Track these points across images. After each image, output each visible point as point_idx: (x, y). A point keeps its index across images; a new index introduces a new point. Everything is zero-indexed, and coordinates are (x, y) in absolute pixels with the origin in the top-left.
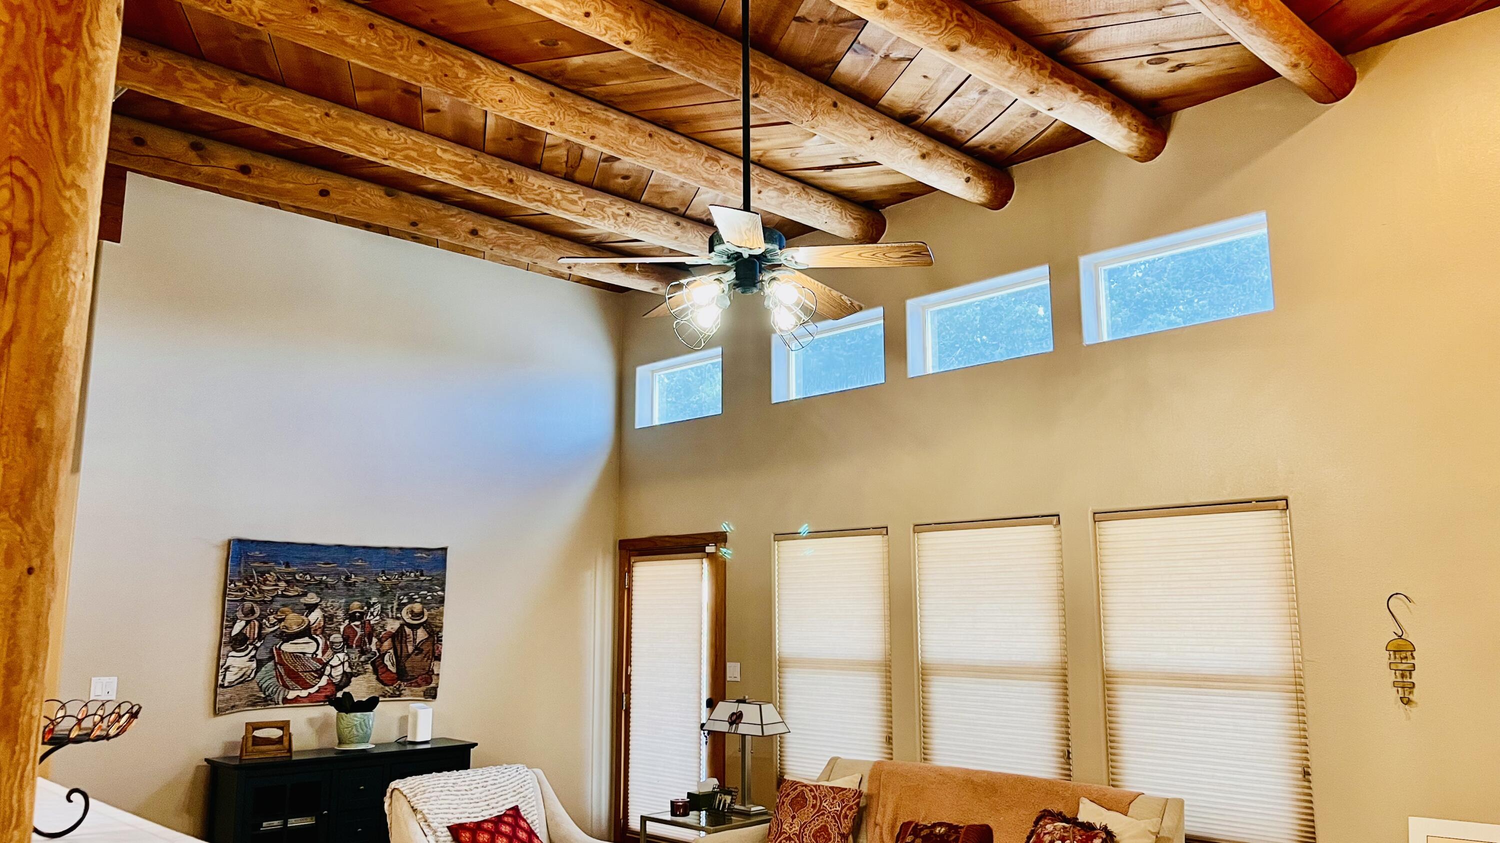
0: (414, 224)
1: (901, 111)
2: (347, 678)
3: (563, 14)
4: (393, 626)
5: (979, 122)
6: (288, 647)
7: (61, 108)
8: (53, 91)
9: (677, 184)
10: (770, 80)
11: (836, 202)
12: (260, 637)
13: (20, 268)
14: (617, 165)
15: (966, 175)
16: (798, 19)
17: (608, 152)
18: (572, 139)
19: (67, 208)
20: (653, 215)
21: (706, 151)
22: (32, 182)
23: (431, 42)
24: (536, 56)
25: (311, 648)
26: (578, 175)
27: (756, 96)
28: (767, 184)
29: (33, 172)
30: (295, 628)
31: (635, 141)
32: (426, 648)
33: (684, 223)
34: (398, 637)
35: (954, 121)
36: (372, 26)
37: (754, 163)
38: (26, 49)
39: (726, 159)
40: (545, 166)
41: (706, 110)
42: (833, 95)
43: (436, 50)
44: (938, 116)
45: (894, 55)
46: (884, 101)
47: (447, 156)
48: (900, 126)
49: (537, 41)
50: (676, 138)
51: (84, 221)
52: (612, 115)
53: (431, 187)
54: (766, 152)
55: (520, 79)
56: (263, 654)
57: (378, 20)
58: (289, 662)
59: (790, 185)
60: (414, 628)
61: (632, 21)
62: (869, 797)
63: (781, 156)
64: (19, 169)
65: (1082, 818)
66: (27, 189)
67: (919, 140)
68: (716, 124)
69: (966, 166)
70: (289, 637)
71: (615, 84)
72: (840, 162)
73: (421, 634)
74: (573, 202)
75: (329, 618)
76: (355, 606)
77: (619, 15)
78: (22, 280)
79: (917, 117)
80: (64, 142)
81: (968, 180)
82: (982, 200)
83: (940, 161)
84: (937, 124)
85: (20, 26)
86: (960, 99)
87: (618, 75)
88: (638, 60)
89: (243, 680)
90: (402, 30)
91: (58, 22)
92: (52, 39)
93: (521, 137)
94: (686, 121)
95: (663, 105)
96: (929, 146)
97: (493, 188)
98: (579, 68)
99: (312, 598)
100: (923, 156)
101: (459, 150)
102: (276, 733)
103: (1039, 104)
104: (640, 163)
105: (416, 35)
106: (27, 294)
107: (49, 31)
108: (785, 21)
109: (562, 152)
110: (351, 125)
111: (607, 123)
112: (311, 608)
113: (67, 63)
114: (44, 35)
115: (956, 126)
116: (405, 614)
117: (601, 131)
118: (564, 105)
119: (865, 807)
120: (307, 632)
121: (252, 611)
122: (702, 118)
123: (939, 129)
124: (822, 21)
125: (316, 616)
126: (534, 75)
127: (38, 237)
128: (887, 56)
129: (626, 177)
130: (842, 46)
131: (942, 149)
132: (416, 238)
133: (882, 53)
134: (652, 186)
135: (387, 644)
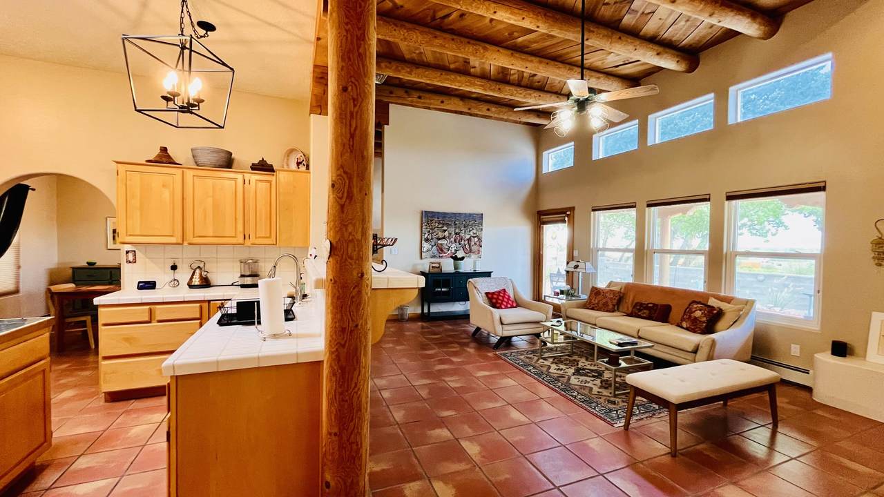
0: (469, 109)
1: (649, 36)
2: (456, 251)
3: (515, 20)
4: (468, 237)
5: (685, 35)
6: (439, 242)
7: (362, 60)
8: (360, 55)
9: (557, 82)
10: (593, 32)
11: (620, 80)
12: (432, 239)
13: (356, 109)
14: (536, 78)
15: (677, 59)
16: (604, 4)
17: (533, 72)
18: (520, 69)
19: (366, 91)
20: (549, 95)
21: (568, 66)
22: (356, 83)
23: (472, 42)
24: (507, 40)
25: (445, 242)
26: (523, 83)
27: (587, 39)
28: (592, 76)
29: (357, 81)
30: (441, 237)
31: (541, 67)
32: (478, 243)
33: (560, 97)
34: (469, 240)
35: (673, 37)
36: (453, 40)
37: (586, 68)
38: (352, 43)
39: (576, 68)
40: (511, 82)
41: (569, 50)
42: (619, 34)
43: (474, 44)
44: (665, 35)
45: (646, 12)
46: (641, 33)
47: (479, 83)
48: (648, 43)
49: (506, 34)
50: (556, 63)
51: (371, 94)
52: (533, 58)
53: (474, 96)
54: (592, 63)
55: (501, 50)
56: (433, 244)
57: (455, 37)
58: (440, 246)
59: (601, 75)
60: (474, 237)
61: (540, 18)
62: (624, 294)
63: (598, 64)
64: (353, 79)
65: (710, 303)
66: (355, 85)
67: (656, 47)
68: (572, 55)
69: (678, 56)
70: (439, 239)
71: (534, 46)
72: (622, 63)
73: (476, 239)
74: (521, 94)
75: (450, 234)
76: (457, 231)
77: (535, 16)
78: (357, 112)
79: (656, 37)
80: (364, 70)
81: (678, 62)
82: (684, 69)
83: (665, 56)
84: (665, 39)
85: (349, 35)
86: (676, 26)
87: (535, 42)
88: (544, 34)
89: (428, 251)
90: (462, 39)
91: (359, 33)
92: (358, 39)
93: (503, 72)
94: (560, 56)
95: (553, 50)
96: (660, 49)
97: (493, 92)
98: (521, 43)
99: (445, 228)
100: (658, 54)
101: (483, 81)
102: (437, 265)
103: (714, 21)
104: (544, 75)
105: (467, 40)
106: (358, 116)
107: (357, 36)
108: (599, 7)
109: (516, 76)
110: (448, 77)
111: (531, 61)
112: (445, 231)
113: (362, 46)
114: (355, 37)
115: (674, 39)
116: (471, 233)
117: (529, 65)
118: (516, 57)
119: (622, 297)
120: (444, 238)
121: (429, 232)
122: (568, 53)
123: (666, 42)
124: (615, 3)
125: (446, 233)
126: (507, 48)
127: (360, 100)
128: (643, 13)
129: (539, 82)
130: (624, 11)
131: (667, 50)
132: (471, 114)
133: (641, 12)
134: (549, 84)
135: (466, 242)
